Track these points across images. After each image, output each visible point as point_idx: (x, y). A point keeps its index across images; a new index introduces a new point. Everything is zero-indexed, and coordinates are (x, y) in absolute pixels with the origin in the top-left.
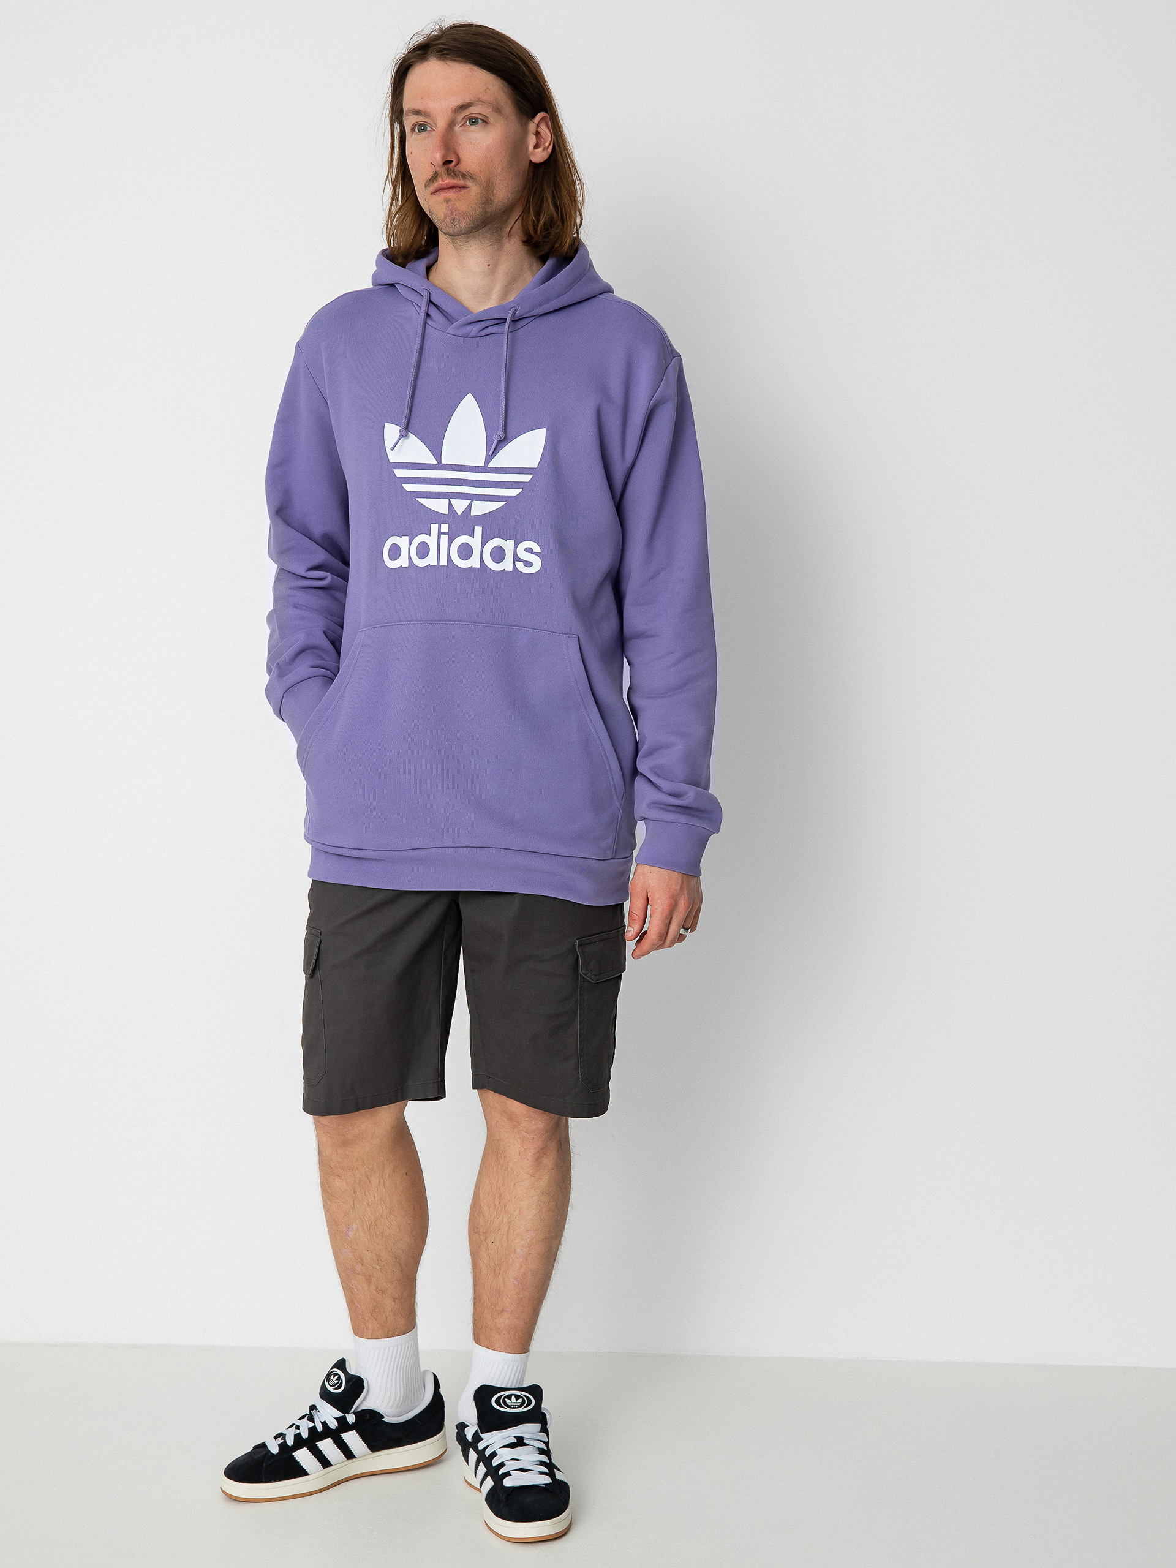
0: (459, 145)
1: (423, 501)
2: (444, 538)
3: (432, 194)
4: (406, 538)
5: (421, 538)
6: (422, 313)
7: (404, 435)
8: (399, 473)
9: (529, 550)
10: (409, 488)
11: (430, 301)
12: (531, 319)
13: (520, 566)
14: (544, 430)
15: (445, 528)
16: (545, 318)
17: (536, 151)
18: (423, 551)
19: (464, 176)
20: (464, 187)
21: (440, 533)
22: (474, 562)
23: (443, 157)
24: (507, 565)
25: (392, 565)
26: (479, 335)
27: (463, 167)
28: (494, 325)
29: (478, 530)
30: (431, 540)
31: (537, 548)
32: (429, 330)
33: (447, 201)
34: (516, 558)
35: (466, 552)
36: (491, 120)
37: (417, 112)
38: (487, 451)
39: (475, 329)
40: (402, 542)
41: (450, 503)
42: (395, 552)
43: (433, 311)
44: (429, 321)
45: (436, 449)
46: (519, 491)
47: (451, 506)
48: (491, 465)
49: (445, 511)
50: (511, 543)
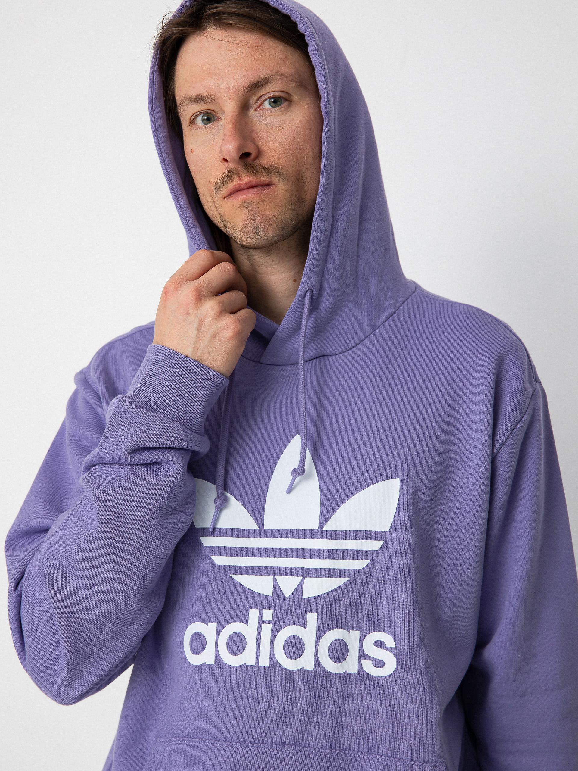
0: (257, 133)
1: (240, 579)
2: (267, 629)
3: (225, 198)
4: (213, 626)
5: (235, 627)
9: (380, 644)
10: (219, 560)
13: (368, 666)
14: (397, 482)
15: (268, 614)
18: (237, 644)
19: (267, 170)
20: (268, 185)
21: (261, 622)
22: (306, 662)
23: (239, 148)
24: (350, 665)
25: (195, 660)
27: (264, 161)
29: (312, 618)
30: (249, 631)
31: (390, 642)
33: (246, 204)
34: (363, 655)
35: (295, 647)
36: (295, 97)
37: (198, 99)
40: (208, 630)
41: (275, 581)
42: (199, 643)
47: (276, 586)
48: (327, 528)
49: (268, 591)
50: (355, 635)
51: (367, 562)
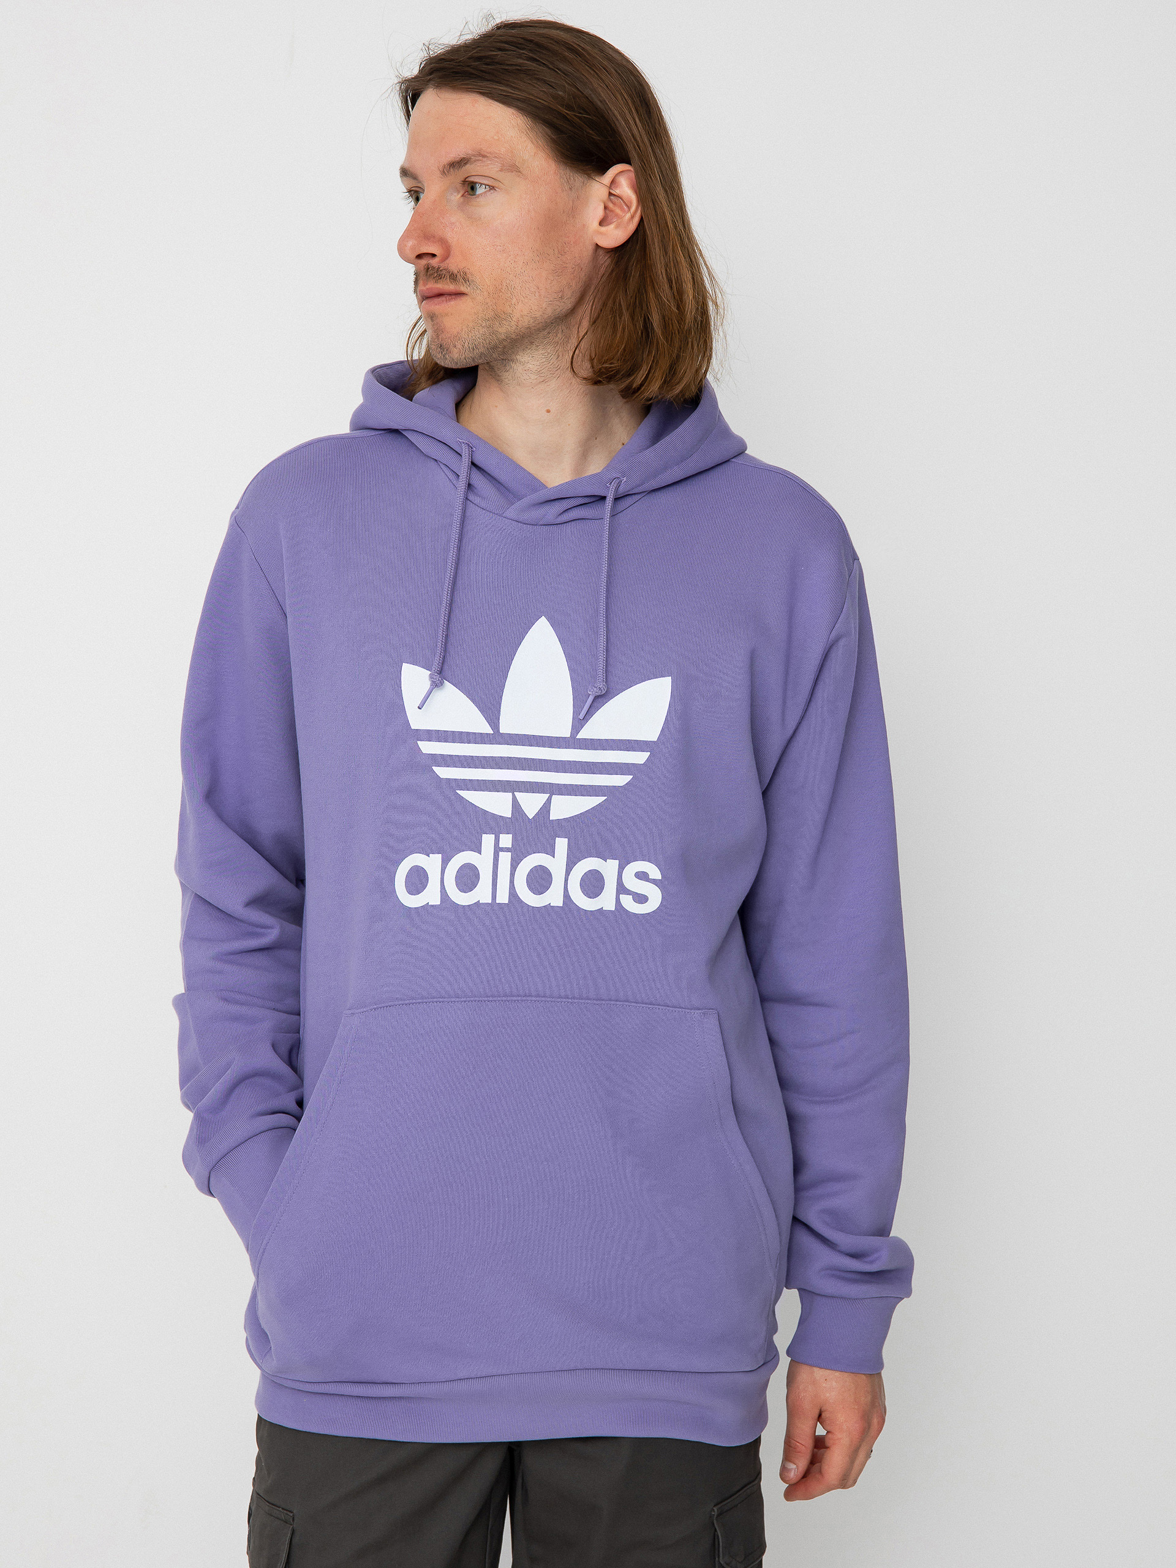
1: (468, 795)
2: (505, 858)
4: (437, 858)
5: (463, 858)
6: (462, 484)
7: (436, 685)
8: (427, 747)
9: (642, 876)
10: (443, 772)
11: (473, 464)
12: (639, 497)
13: (627, 902)
14: (668, 681)
15: (506, 840)
16: (659, 494)
17: (603, 229)
18: (468, 878)
21: (498, 850)
22: (553, 897)
24: (606, 901)
25: (412, 901)
26: (559, 520)
28: (581, 505)
29: (562, 845)
30: (482, 861)
31: (655, 873)
32: (472, 509)
34: (621, 889)
35: (540, 880)
38: (576, 713)
39: (551, 512)
40: (431, 863)
41: (515, 799)
42: (418, 880)
43: (478, 479)
44: (471, 497)
45: (491, 708)
46: (628, 778)
47: (516, 805)
48: (581, 735)
49: (507, 813)
50: (613, 864)
51: (629, 778)
